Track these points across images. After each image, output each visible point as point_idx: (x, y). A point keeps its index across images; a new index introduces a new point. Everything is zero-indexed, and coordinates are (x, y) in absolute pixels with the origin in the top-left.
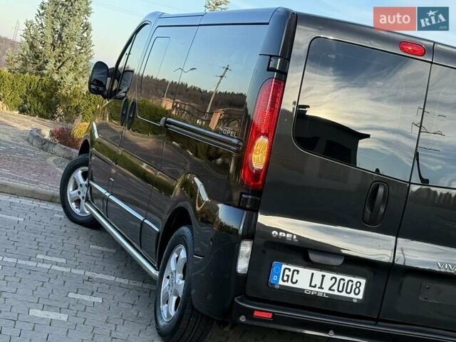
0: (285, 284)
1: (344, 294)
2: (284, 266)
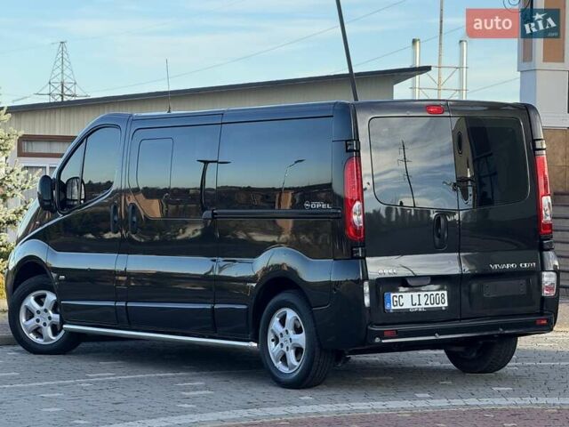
0: (396, 308)
1: (435, 305)
2: (392, 295)
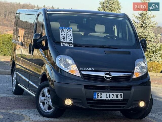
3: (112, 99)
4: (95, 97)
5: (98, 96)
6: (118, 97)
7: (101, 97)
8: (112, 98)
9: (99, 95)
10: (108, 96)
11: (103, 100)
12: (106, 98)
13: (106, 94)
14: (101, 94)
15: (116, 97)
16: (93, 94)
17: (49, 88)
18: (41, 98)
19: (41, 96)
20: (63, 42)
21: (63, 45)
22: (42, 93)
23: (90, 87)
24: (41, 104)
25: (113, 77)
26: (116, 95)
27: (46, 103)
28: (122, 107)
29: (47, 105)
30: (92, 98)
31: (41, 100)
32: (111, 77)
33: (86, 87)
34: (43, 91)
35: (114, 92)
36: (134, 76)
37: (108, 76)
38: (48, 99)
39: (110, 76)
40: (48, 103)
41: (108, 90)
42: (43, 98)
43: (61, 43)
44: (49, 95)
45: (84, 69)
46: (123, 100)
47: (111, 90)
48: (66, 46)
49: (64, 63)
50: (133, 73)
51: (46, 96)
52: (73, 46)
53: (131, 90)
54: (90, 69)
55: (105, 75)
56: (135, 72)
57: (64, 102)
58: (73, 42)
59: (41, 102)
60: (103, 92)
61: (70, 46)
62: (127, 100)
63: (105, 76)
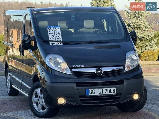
3: (105, 95)
4: (87, 94)
5: (91, 93)
6: (111, 92)
7: (94, 93)
8: (105, 93)
9: (92, 91)
10: (101, 91)
11: (96, 96)
12: (99, 93)
13: (99, 90)
14: (93, 91)
15: (109, 92)
16: (86, 90)
17: (41, 88)
18: (34, 99)
19: (34, 97)
20: (52, 41)
21: (52, 44)
22: (35, 94)
23: (81, 84)
24: (35, 105)
25: (105, 72)
26: (109, 90)
27: (40, 103)
28: (116, 101)
29: (41, 105)
30: (85, 95)
31: (34, 101)
32: (103, 72)
33: (78, 84)
34: (36, 91)
35: (106, 87)
36: (125, 69)
37: (99, 72)
38: (41, 99)
39: (101, 71)
40: (41, 103)
41: (100, 86)
42: (37, 99)
43: (50, 42)
44: (41, 95)
45: (74, 66)
46: (117, 95)
47: (103, 85)
48: (55, 44)
49: (55, 62)
50: (124, 66)
51: (39, 97)
52: (62, 44)
53: (123, 84)
54: (80, 66)
55: (96, 70)
56: (126, 65)
57: (57, 101)
58: (61, 40)
59: (34, 103)
60: (96, 88)
61: (59, 44)
62: (121, 94)
63: (96, 72)
